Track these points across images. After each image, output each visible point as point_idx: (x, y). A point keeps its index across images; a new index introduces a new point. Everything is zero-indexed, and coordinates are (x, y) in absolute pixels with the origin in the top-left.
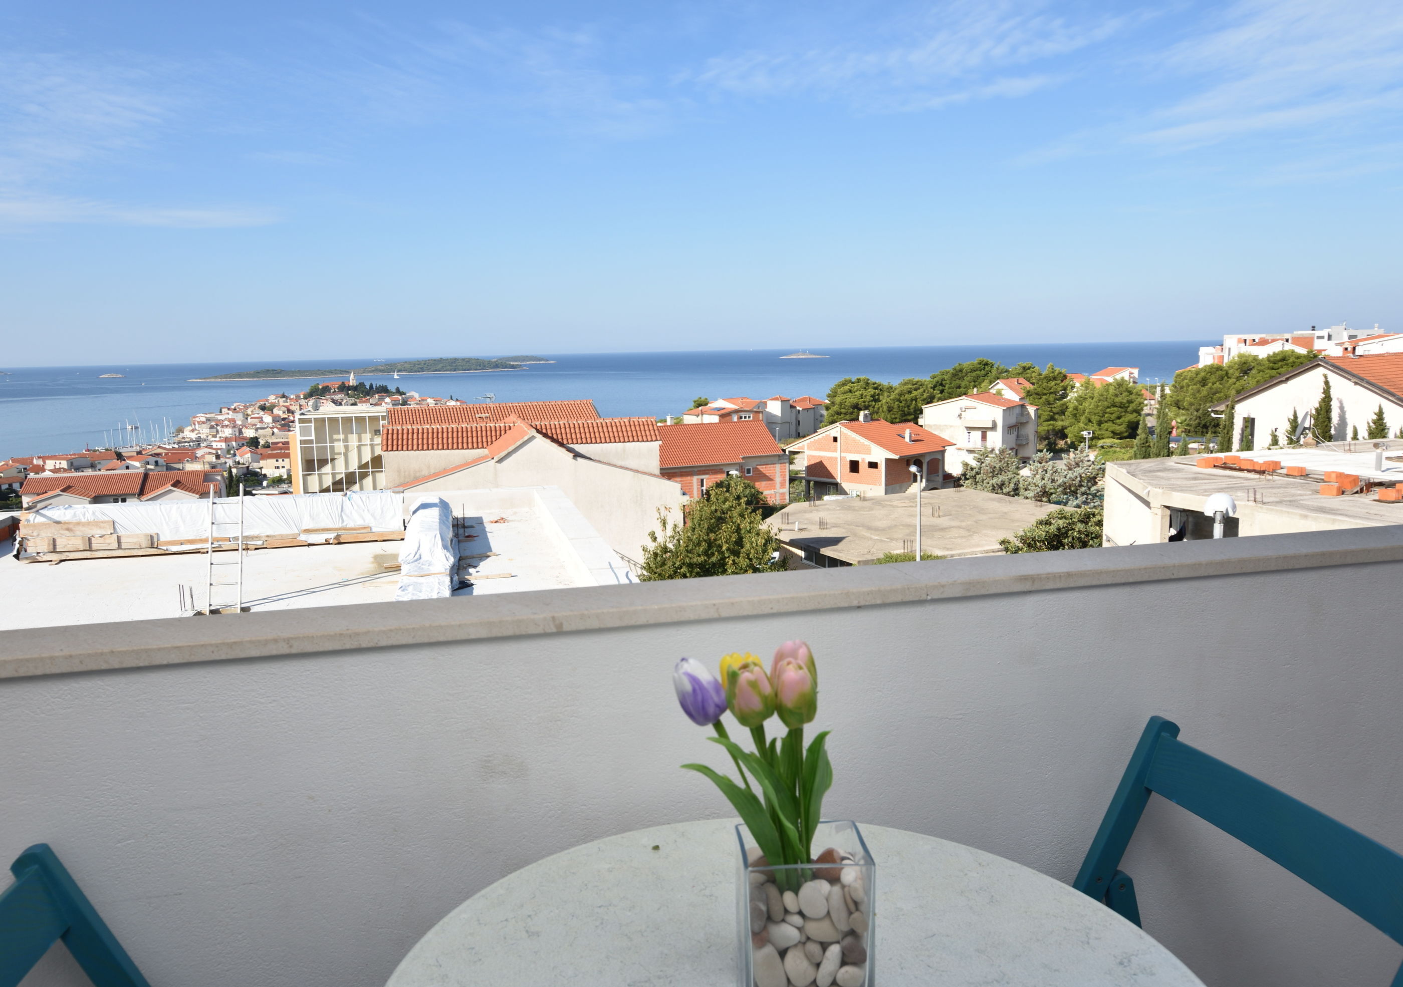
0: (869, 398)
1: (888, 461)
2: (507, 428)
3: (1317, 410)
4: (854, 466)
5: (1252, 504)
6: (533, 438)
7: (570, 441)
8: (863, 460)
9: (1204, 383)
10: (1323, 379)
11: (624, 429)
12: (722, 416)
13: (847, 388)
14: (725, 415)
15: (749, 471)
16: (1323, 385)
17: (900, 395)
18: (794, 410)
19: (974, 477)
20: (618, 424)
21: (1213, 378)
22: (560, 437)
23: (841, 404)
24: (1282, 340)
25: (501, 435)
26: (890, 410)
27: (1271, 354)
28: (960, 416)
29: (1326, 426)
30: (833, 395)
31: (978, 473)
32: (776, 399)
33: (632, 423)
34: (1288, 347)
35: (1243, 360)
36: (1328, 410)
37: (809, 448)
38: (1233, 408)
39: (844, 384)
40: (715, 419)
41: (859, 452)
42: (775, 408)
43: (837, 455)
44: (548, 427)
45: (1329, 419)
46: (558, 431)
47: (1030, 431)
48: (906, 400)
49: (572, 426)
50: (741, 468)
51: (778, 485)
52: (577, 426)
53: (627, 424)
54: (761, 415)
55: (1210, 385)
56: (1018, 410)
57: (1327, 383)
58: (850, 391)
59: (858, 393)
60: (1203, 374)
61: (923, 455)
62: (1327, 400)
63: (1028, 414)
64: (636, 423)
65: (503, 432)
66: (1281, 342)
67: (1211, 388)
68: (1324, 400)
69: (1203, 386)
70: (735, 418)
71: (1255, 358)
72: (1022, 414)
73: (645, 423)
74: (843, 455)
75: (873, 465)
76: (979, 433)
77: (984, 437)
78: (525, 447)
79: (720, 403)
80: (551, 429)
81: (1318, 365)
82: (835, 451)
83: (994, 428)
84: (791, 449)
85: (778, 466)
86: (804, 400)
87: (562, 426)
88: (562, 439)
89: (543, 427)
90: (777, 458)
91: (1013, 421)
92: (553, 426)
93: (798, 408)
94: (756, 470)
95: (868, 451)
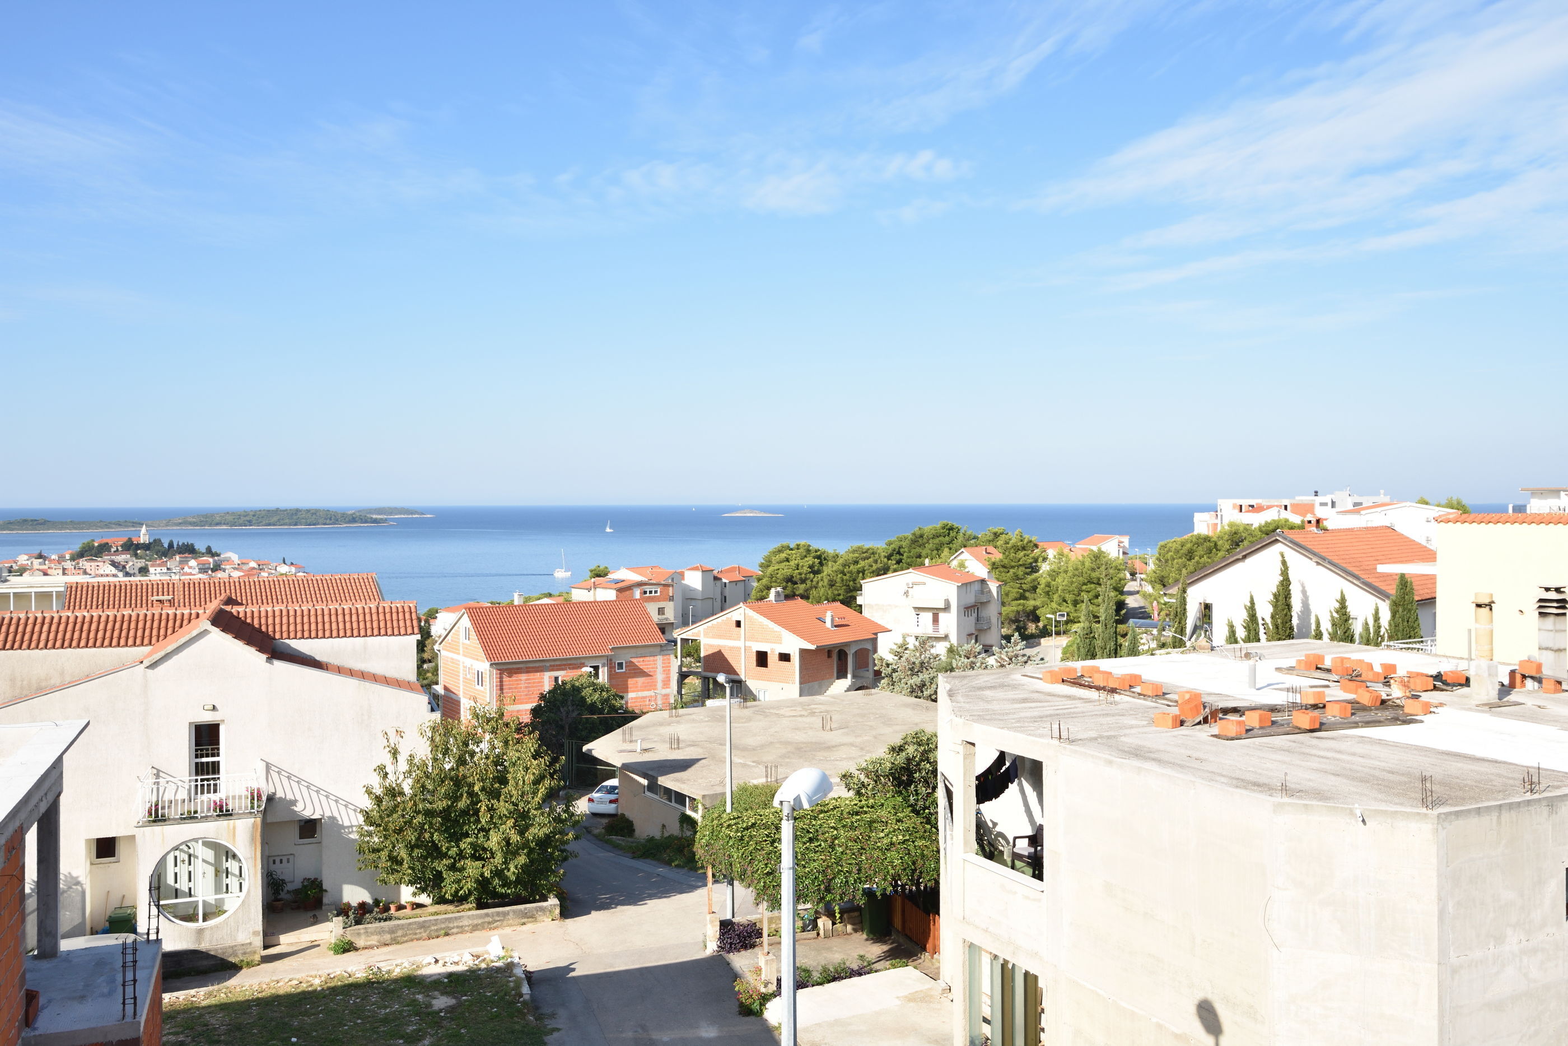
0: (806, 569)
1: (803, 652)
2: (193, 616)
3: (1275, 595)
4: (762, 659)
5: (1056, 742)
6: (205, 633)
7: (285, 635)
8: (773, 650)
9: (1190, 555)
10: (1280, 558)
11: (368, 618)
12: (620, 590)
13: (783, 555)
14: (624, 589)
15: (620, 665)
16: (1280, 565)
17: (844, 565)
18: (718, 583)
19: (891, 676)
20: (360, 611)
21: (1200, 551)
22: (270, 629)
23: (771, 576)
24: (1277, 506)
25: (181, 626)
26: (832, 584)
27: (1263, 523)
28: (906, 593)
29: (1286, 615)
30: (764, 566)
31: (894, 671)
32: (696, 569)
33: (381, 610)
34: (1285, 515)
35: (1233, 530)
36: (1287, 596)
37: (706, 635)
38: (1185, 592)
39: (780, 551)
40: (610, 595)
41: (767, 641)
42: (694, 580)
43: (740, 644)
44: (256, 615)
45: (1289, 607)
46: (270, 621)
47: (992, 612)
48: (851, 572)
49: (292, 613)
50: (610, 663)
51: (660, 685)
52: (299, 613)
53: (374, 610)
54: (671, 589)
55: (1197, 558)
56: (977, 587)
57: (1284, 563)
58: (788, 560)
59: (793, 563)
60: (1189, 545)
61: (848, 644)
62: (1285, 583)
63: (990, 591)
64: (387, 610)
65: (185, 622)
66: (1276, 509)
67: (1198, 563)
68: (1282, 583)
69: (1190, 560)
70: (637, 594)
71: (1247, 528)
72: (982, 592)
73: (400, 610)
74: (748, 644)
75: (785, 657)
76: (929, 616)
77: (936, 620)
78: (193, 646)
79: (626, 575)
80: (260, 618)
81: (1277, 541)
82: (739, 639)
83: (947, 608)
84: (684, 636)
85: (659, 659)
86: (732, 570)
87: (277, 613)
88: (274, 632)
89: (249, 615)
90: (659, 649)
91: (971, 600)
92: (263, 614)
93: (724, 580)
94: (630, 664)
95: (778, 640)
